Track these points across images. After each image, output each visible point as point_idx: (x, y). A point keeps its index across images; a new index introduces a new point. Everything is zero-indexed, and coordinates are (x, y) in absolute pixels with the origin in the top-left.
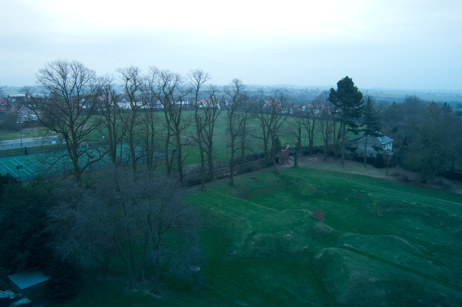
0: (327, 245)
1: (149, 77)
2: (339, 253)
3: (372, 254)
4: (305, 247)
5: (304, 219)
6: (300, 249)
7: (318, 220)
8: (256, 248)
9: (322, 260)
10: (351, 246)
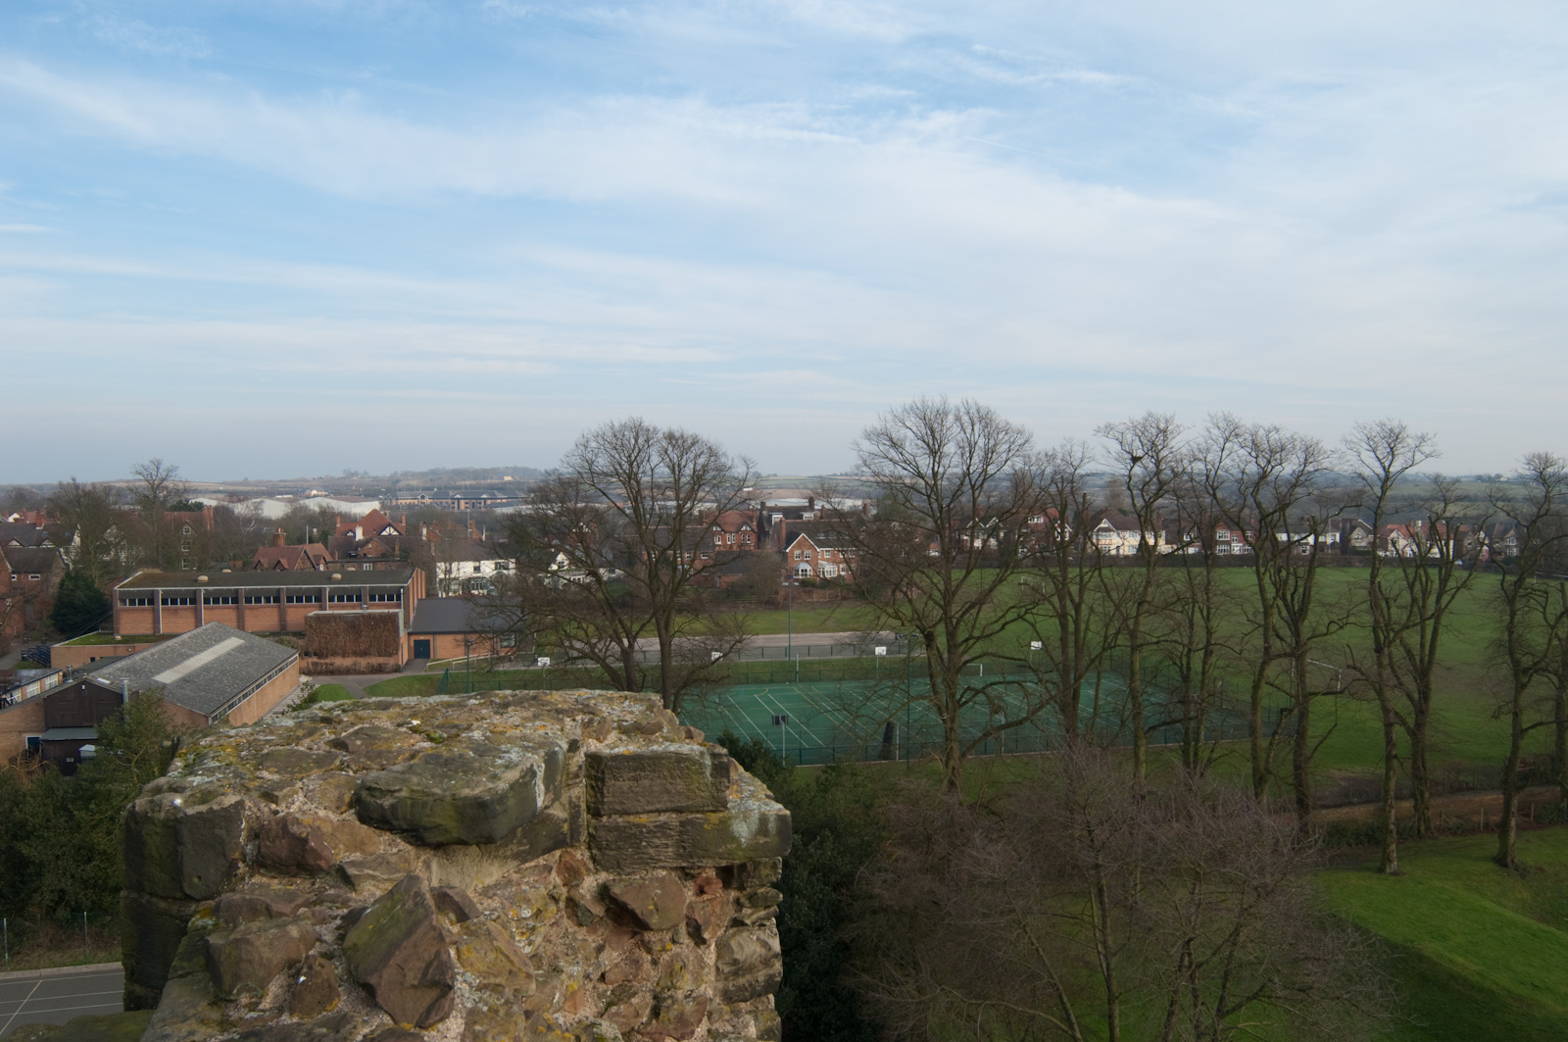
1: (1208, 450)
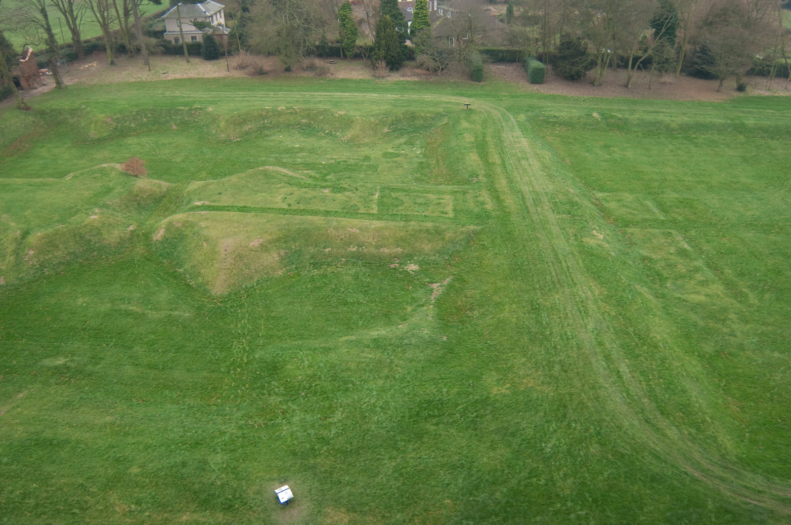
0: (166, 213)
2: (190, 219)
3: (242, 205)
4: (131, 228)
5: (110, 181)
6: (122, 235)
7: (136, 176)
8: (42, 260)
9: (167, 239)
10: (207, 203)
